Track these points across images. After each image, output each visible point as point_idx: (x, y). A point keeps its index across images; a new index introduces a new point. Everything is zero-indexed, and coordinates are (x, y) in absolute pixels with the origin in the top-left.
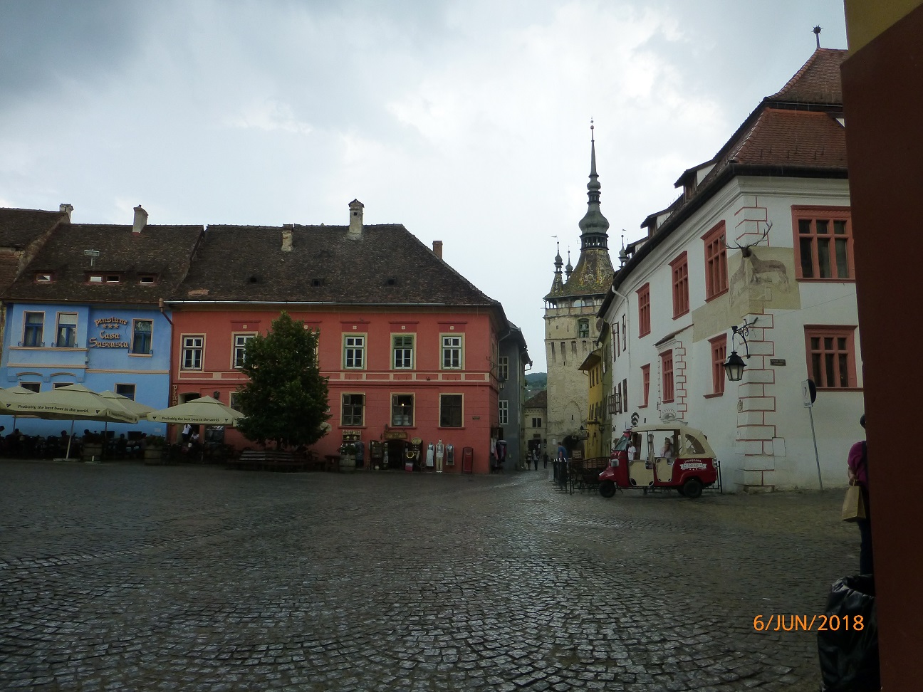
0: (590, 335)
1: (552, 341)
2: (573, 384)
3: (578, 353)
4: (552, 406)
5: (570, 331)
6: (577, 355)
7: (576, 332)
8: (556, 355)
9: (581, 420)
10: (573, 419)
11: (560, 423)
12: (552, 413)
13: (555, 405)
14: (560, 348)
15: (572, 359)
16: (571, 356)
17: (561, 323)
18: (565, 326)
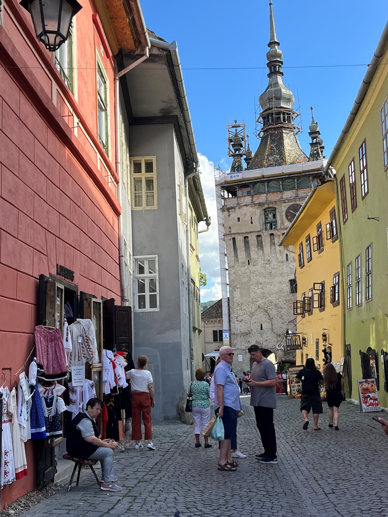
0: (279, 226)
1: (233, 236)
2: (260, 286)
3: (264, 249)
4: (235, 315)
5: (253, 223)
6: (263, 251)
7: (262, 224)
8: (238, 252)
9: (272, 329)
10: (262, 329)
11: (247, 334)
12: (236, 322)
13: (239, 312)
14: (243, 244)
15: (257, 257)
16: (256, 253)
17: (243, 213)
18: (248, 217)
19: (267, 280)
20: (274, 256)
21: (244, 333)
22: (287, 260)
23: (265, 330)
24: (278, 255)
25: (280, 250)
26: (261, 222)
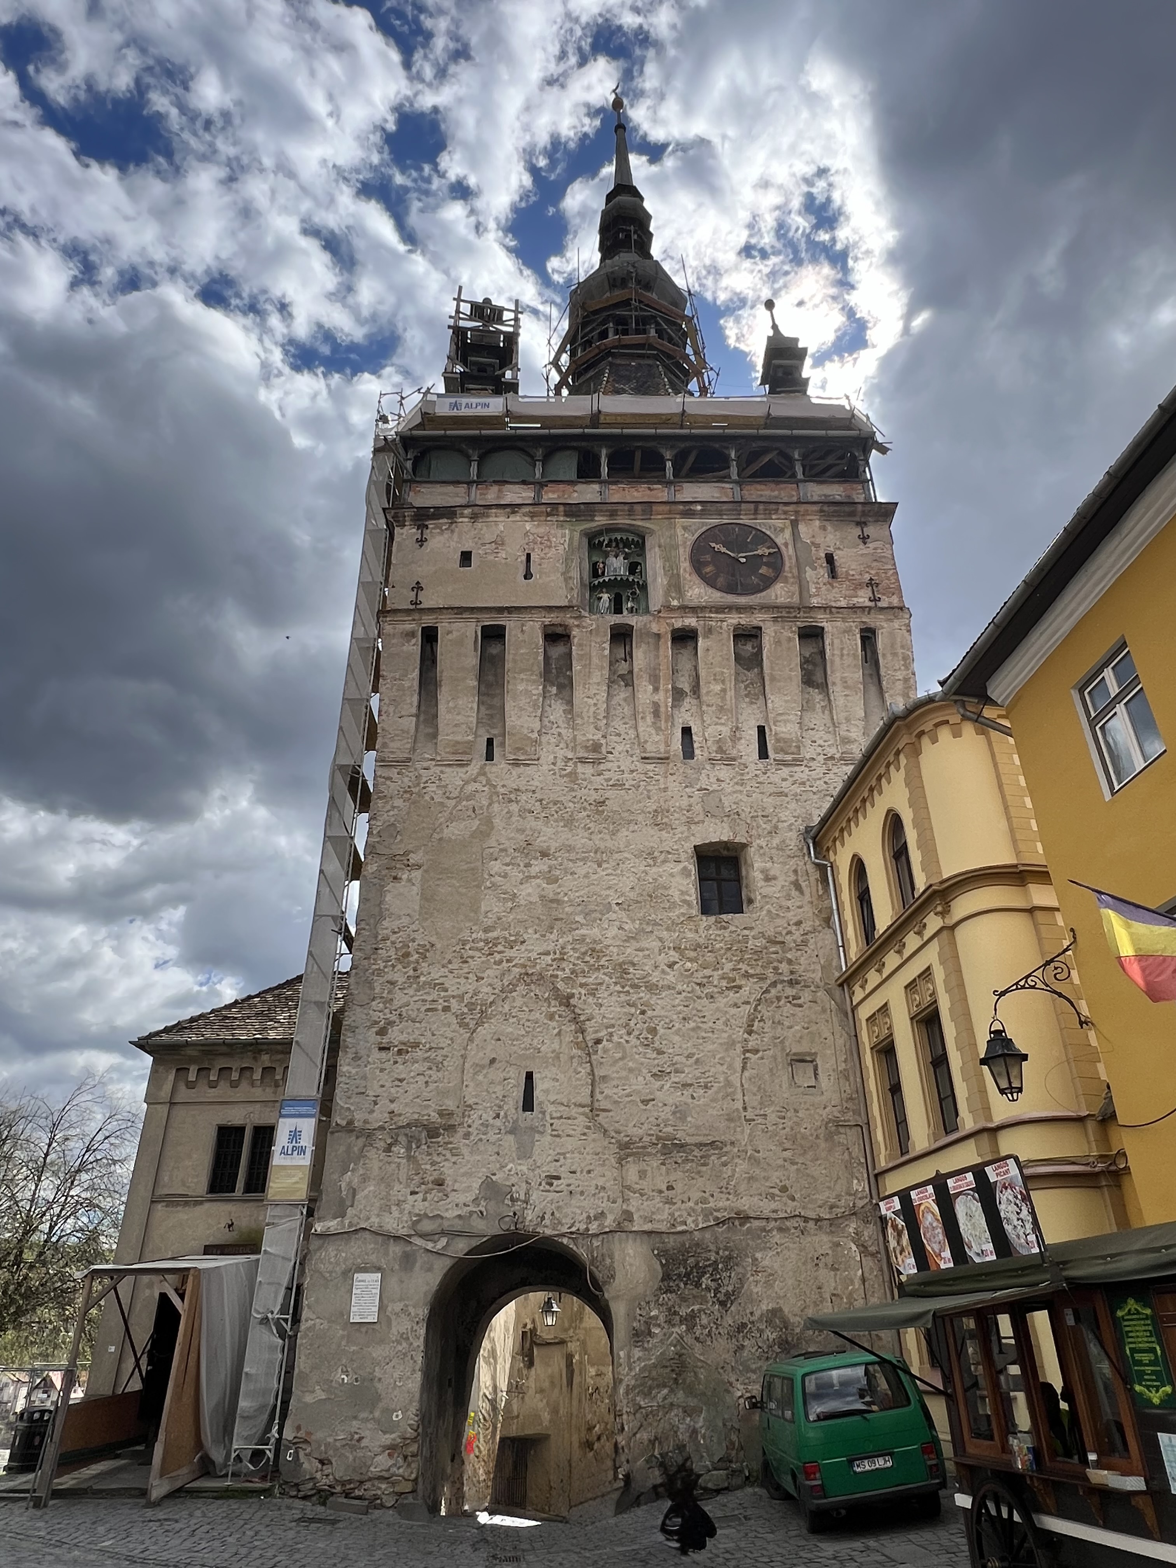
0: (657, 596)
1: (428, 620)
2: (539, 866)
3: (579, 694)
4: (377, 1012)
5: (536, 575)
6: (570, 702)
7: (576, 581)
8: (444, 695)
9: (593, 1110)
10: (528, 1104)
11: (433, 1132)
12: (376, 1055)
13: (400, 998)
14: (472, 660)
15: (537, 725)
16: (535, 705)
17: (489, 538)
18: (513, 552)
19: (580, 840)
20: (622, 729)
21: (416, 1123)
22: (688, 752)
23: (550, 1108)
24: (646, 727)
25: (656, 706)
26: (575, 574)
